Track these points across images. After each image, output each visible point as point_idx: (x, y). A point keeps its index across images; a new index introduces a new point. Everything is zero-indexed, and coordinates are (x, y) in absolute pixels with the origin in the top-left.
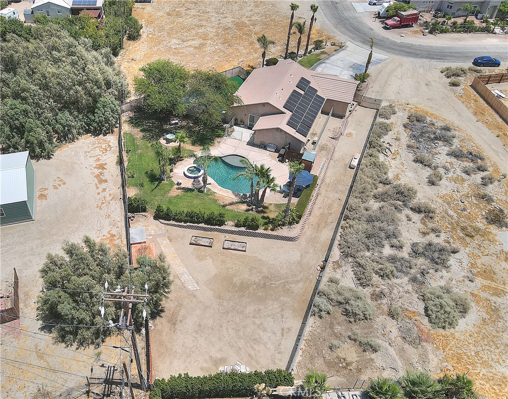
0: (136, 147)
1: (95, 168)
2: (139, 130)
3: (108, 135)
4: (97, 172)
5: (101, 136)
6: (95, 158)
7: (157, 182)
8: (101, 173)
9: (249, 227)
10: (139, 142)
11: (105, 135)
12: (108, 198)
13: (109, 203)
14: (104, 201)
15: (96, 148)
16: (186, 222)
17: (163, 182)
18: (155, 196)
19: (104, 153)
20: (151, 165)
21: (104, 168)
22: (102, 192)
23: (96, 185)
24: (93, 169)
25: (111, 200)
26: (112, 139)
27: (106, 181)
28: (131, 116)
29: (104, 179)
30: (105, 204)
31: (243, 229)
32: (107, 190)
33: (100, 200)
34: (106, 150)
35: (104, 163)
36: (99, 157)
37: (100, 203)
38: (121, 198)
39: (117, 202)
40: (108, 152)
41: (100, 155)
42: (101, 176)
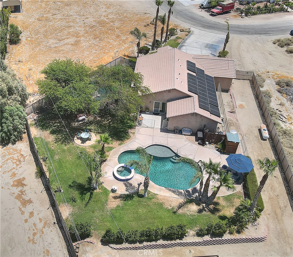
0: (52, 153)
1: (13, 186)
2: (48, 132)
3: (17, 143)
4: (17, 190)
5: (10, 145)
6: (10, 173)
7: (89, 194)
8: (22, 192)
9: (214, 235)
10: (54, 146)
11: (14, 143)
12: (40, 225)
13: (43, 233)
14: (36, 231)
15: (7, 160)
16: (141, 242)
17: (95, 191)
18: (93, 212)
19: (17, 165)
20: (74, 172)
21: (23, 185)
22: (30, 217)
23: (20, 209)
24: (11, 188)
25: (44, 227)
26: (23, 146)
27: (30, 201)
28: (35, 118)
29: (27, 198)
30: (38, 235)
31: (207, 238)
32: (35, 213)
33: (30, 230)
34: (20, 161)
35: (21, 177)
36: (13, 170)
37: (32, 234)
38: (55, 223)
39: (51, 228)
40: (23, 163)
41: (14, 168)
42: (23, 196)
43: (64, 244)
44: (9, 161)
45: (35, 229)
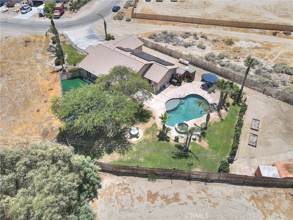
0: (135, 161)
1: (153, 203)
2: (106, 155)
4: (159, 201)
5: (99, 190)
6: (136, 201)
8: (164, 197)
10: (127, 157)
12: (203, 194)
13: (211, 195)
14: (207, 200)
15: (117, 198)
17: (190, 149)
19: (130, 192)
21: (156, 194)
22: (192, 199)
23: (181, 204)
24: (154, 205)
25: (206, 192)
26: (109, 181)
27: (177, 195)
29: (172, 196)
30: (211, 199)
32: (191, 195)
33: (204, 203)
34: (126, 189)
35: (146, 193)
36: (134, 197)
37: (209, 203)
38: (205, 184)
39: (210, 188)
40: (130, 187)
41: (131, 196)
42: (168, 198)
43: (225, 184)
44: (120, 197)
45: (205, 199)
